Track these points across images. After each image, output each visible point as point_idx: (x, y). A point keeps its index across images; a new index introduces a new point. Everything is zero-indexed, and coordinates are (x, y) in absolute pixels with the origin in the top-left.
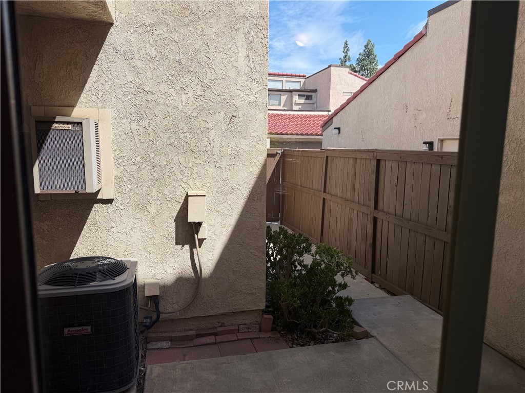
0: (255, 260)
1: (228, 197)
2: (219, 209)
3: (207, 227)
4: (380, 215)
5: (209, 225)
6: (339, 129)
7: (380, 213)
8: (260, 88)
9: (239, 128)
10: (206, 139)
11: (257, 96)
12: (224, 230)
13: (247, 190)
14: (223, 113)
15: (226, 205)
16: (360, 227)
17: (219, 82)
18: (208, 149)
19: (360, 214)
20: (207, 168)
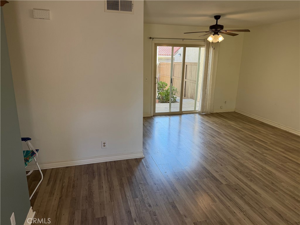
7: (187, 80)
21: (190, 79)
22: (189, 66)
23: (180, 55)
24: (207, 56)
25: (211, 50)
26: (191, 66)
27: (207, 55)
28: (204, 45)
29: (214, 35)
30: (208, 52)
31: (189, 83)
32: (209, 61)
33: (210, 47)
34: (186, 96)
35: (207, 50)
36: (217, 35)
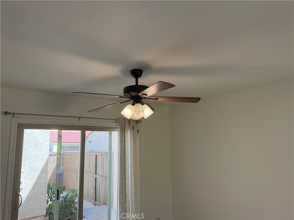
0: (43, 195)
1: (33, 172)
2: (29, 177)
3: (23, 184)
4: (97, 177)
5: (25, 183)
6: (91, 141)
7: (97, 175)
8: (47, 135)
9: (39, 148)
10: (26, 152)
11: (46, 137)
12: (30, 184)
13: (41, 169)
14: (33, 143)
15: (32, 175)
16: (91, 183)
17: (32, 133)
18: (26, 155)
19: (92, 177)
20: (25, 162)
21: (102, 175)
22: (99, 156)
23: (90, 142)
24: (122, 145)
25: (129, 135)
26: (102, 156)
27: (122, 143)
28: (117, 128)
29: (133, 105)
30: (123, 138)
31: (100, 181)
32: (126, 153)
33: (126, 131)
34: (97, 200)
35: (122, 136)
36: (139, 105)
